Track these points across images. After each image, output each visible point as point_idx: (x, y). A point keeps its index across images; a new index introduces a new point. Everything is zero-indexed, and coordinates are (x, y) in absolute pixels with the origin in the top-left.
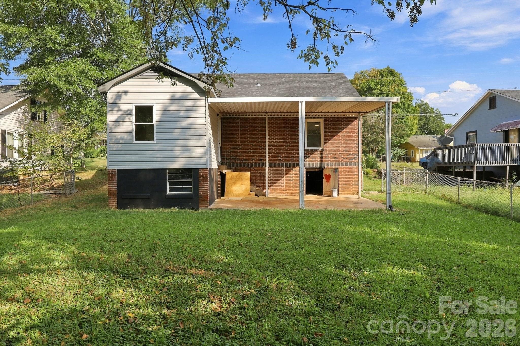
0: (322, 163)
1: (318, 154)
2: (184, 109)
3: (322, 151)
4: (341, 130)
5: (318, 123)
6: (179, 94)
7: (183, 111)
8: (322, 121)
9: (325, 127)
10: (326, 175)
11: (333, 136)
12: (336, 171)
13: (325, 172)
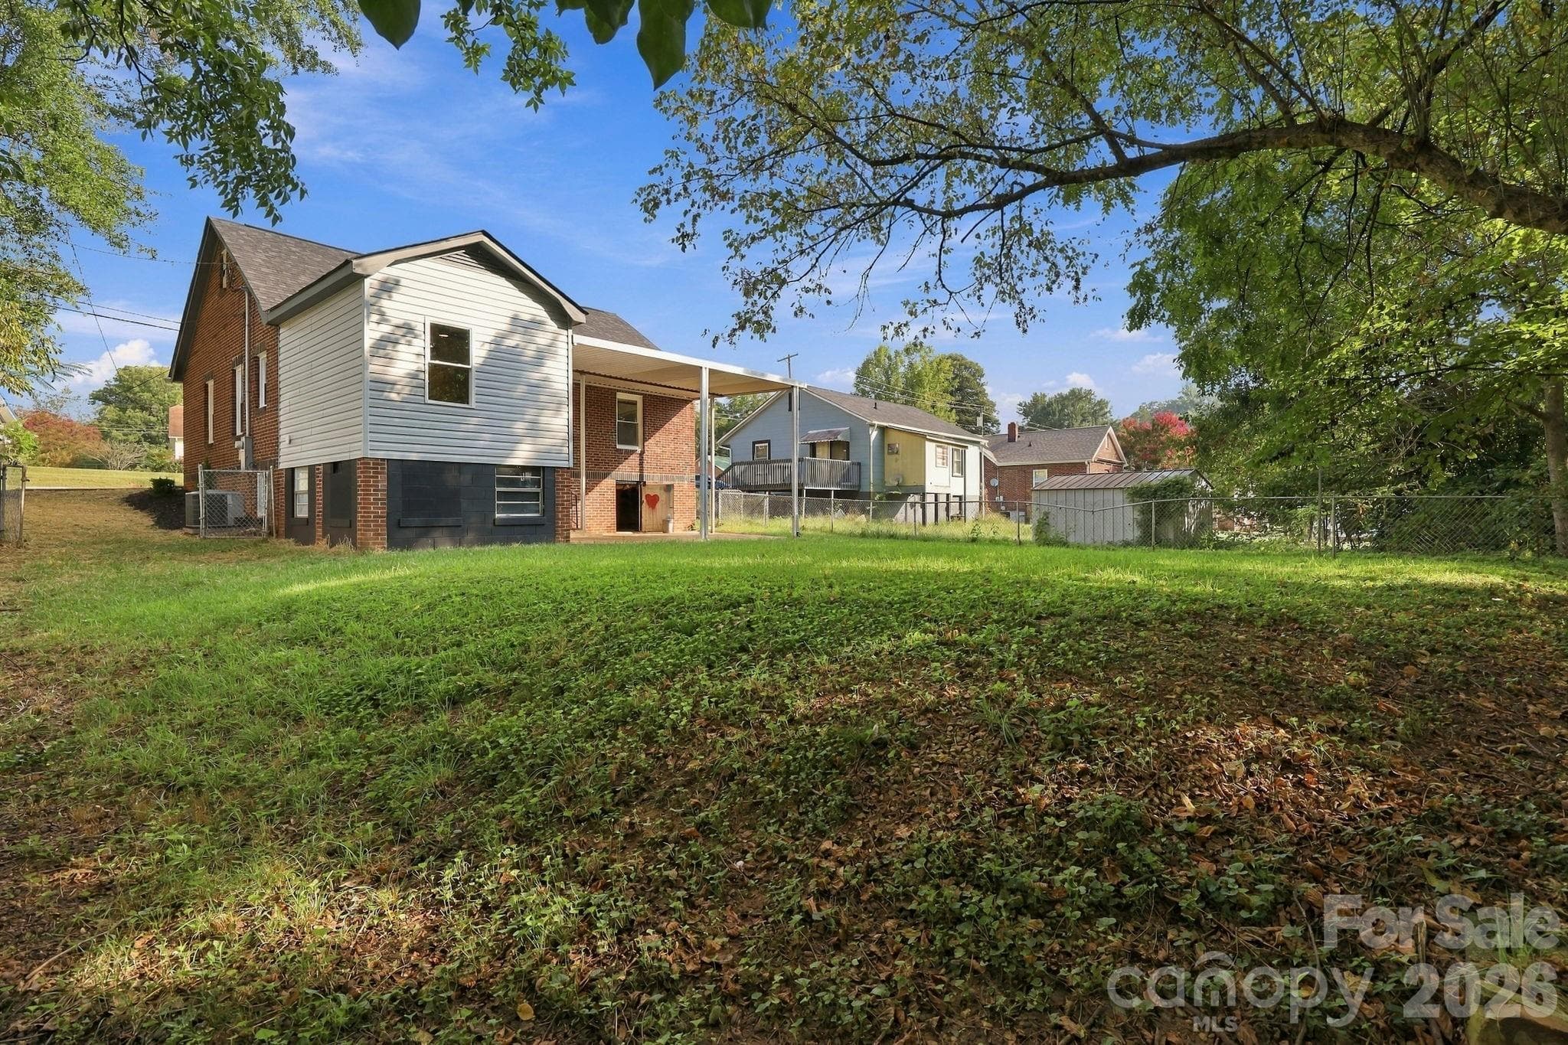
0: (641, 476)
1: (634, 460)
2: (533, 347)
3: (643, 452)
4: (667, 419)
5: (634, 403)
6: (527, 317)
7: (530, 352)
8: (638, 399)
9: (644, 410)
10: (647, 496)
11: (657, 430)
12: (669, 488)
13: (645, 492)
